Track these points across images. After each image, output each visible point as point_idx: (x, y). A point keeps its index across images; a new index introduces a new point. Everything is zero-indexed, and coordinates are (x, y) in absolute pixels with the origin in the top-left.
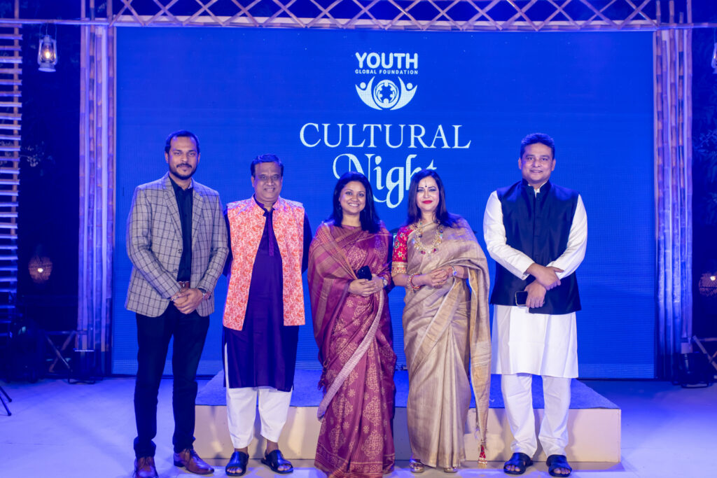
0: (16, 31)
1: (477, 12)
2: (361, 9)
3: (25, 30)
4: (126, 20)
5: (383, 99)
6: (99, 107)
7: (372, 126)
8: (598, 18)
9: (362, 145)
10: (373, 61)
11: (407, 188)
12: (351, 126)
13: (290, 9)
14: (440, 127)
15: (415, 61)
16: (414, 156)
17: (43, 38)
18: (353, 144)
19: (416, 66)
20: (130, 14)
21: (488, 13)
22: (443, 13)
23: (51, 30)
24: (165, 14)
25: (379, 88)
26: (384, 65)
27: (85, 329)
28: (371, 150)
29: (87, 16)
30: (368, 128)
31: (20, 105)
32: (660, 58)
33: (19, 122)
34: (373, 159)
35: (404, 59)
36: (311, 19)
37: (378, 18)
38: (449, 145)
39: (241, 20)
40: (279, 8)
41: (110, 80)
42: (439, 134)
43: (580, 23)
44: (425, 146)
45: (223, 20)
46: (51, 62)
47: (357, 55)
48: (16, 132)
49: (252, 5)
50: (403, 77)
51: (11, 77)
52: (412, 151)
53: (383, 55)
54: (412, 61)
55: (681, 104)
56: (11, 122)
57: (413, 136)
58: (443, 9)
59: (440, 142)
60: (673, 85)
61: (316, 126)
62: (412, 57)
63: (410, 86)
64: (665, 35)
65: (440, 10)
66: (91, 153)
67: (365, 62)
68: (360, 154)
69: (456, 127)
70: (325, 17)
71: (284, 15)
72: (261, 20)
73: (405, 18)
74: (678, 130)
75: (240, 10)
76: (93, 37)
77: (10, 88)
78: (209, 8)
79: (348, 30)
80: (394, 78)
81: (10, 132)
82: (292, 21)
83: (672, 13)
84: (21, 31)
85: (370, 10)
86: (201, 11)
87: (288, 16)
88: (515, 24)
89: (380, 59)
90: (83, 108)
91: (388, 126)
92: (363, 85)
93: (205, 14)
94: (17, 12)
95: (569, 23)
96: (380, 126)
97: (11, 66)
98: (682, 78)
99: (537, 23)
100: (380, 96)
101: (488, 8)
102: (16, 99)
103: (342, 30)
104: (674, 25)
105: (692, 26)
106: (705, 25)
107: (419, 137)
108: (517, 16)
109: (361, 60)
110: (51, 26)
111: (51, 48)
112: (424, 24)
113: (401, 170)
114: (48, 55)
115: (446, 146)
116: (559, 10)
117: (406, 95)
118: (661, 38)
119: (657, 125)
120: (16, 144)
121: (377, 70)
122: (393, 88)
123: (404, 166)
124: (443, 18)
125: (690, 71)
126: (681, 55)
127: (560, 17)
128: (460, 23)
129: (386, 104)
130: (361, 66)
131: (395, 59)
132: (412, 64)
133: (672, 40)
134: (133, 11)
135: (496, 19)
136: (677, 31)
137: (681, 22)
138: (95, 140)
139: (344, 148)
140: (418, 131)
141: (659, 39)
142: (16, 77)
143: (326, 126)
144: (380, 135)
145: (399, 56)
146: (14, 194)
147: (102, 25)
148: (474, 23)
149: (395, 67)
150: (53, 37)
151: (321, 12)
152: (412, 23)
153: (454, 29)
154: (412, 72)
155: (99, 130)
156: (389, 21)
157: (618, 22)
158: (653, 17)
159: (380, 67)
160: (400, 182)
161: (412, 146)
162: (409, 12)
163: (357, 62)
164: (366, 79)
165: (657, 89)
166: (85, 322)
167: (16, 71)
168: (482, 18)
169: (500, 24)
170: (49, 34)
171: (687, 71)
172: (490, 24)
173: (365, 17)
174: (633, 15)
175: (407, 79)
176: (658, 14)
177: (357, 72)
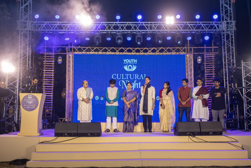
0: (53, 55)
1: (149, 51)
2: (125, 51)
3: (55, 55)
4: (76, 53)
5: (129, 69)
6: (70, 71)
7: (127, 75)
8: (174, 52)
9: (125, 79)
10: (127, 61)
11: (135, 87)
12: (123, 75)
13: (110, 51)
14: (141, 75)
15: (136, 61)
16: (136, 81)
17: (59, 57)
18: (123, 78)
19: (136, 62)
20: (77, 52)
21: (151, 51)
22: (142, 51)
23: (61, 55)
24: (84, 52)
25: (129, 67)
26: (130, 62)
27: (67, 118)
28: (127, 80)
29: (68, 52)
30: (126, 75)
31: (54, 71)
32: (187, 60)
33: (54, 74)
34: (127, 81)
35: (134, 61)
36: (114, 53)
37: (128, 52)
38: (143, 78)
39: (100, 53)
40: (108, 50)
41: (72, 65)
42: (141, 76)
43: (170, 53)
44: (138, 79)
45: (96, 53)
46: (61, 62)
47: (124, 60)
48: (53, 76)
49: (102, 50)
50: (133, 64)
51: (52, 65)
52: (136, 80)
53: (129, 60)
54: (135, 61)
55: (191, 70)
56: (52, 74)
57: (136, 77)
58: (142, 50)
59: (141, 78)
60: (190, 66)
61: (116, 75)
62: (135, 60)
63: (135, 66)
64: (188, 55)
65: (141, 50)
66: (68, 81)
67: (126, 61)
68: (125, 80)
69: (145, 75)
70: (117, 52)
71: (109, 52)
72: (104, 53)
73: (134, 52)
74: (191, 75)
75: (100, 51)
76: (69, 57)
77: (52, 67)
78: (93, 50)
79: (122, 55)
80: (132, 65)
81: (52, 76)
82: (110, 53)
83: (189, 51)
84: (54, 55)
85: (127, 51)
86: (92, 51)
87: (110, 52)
88: (157, 53)
89: (129, 61)
90: (67, 71)
91: (130, 75)
92: (125, 66)
93: (92, 52)
94: (53, 52)
95: (168, 53)
96: (129, 75)
97: (52, 62)
98: (191, 64)
99: (161, 53)
100: (129, 68)
101: (151, 50)
102: (53, 69)
103: (121, 55)
104: (189, 53)
105: (193, 54)
106: (196, 53)
107: (137, 77)
108: (157, 52)
109: (125, 61)
110: (61, 54)
111: (61, 59)
112: (138, 54)
113: (133, 84)
114: (60, 60)
115: (143, 79)
116: (166, 50)
117: (134, 68)
118: (187, 56)
119: (187, 74)
120: (53, 79)
121: (128, 63)
122: (131, 67)
123: (134, 83)
124: (142, 52)
125: (193, 63)
126: (191, 59)
127: (166, 52)
128: (146, 53)
129: (130, 70)
130: (125, 62)
131: (132, 61)
132: (135, 62)
133: (189, 56)
134: (78, 51)
135: (152, 52)
136: (190, 55)
137: (191, 53)
138: (69, 78)
139: (121, 79)
140: (137, 76)
141: (186, 56)
142: (53, 65)
143: (118, 75)
144: (129, 77)
145: (133, 60)
146: (52, 89)
147: (71, 54)
148: (148, 53)
149: (132, 62)
150: (61, 57)
151: (116, 51)
152: (135, 53)
153: (144, 54)
154: (135, 63)
155: (70, 76)
156: (130, 53)
157: (178, 53)
158: (185, 52)
159: (129, 62)
160: (133, 86)
161: (136, 79)
162: (135, 51)
163: (124, 61)
164: (126, 65)
165: (186, 67)
166: (67, 116)
167: (53, 64)
168: (150, 52)
169: (154, 53)
170: (60, 56)
171: (192, 63)
172: (151, 53)
173: (126, 52)
174: (181, 51)
175: (134, 65)
176: (186, 51)
177: (124, 63)
